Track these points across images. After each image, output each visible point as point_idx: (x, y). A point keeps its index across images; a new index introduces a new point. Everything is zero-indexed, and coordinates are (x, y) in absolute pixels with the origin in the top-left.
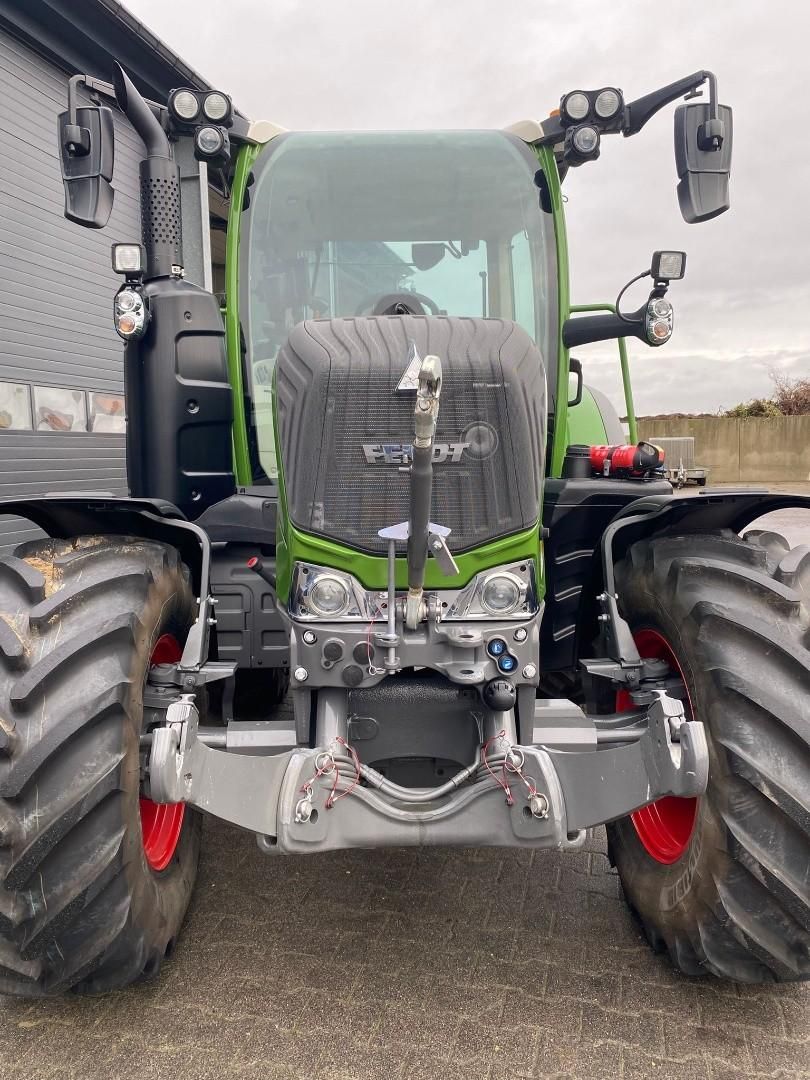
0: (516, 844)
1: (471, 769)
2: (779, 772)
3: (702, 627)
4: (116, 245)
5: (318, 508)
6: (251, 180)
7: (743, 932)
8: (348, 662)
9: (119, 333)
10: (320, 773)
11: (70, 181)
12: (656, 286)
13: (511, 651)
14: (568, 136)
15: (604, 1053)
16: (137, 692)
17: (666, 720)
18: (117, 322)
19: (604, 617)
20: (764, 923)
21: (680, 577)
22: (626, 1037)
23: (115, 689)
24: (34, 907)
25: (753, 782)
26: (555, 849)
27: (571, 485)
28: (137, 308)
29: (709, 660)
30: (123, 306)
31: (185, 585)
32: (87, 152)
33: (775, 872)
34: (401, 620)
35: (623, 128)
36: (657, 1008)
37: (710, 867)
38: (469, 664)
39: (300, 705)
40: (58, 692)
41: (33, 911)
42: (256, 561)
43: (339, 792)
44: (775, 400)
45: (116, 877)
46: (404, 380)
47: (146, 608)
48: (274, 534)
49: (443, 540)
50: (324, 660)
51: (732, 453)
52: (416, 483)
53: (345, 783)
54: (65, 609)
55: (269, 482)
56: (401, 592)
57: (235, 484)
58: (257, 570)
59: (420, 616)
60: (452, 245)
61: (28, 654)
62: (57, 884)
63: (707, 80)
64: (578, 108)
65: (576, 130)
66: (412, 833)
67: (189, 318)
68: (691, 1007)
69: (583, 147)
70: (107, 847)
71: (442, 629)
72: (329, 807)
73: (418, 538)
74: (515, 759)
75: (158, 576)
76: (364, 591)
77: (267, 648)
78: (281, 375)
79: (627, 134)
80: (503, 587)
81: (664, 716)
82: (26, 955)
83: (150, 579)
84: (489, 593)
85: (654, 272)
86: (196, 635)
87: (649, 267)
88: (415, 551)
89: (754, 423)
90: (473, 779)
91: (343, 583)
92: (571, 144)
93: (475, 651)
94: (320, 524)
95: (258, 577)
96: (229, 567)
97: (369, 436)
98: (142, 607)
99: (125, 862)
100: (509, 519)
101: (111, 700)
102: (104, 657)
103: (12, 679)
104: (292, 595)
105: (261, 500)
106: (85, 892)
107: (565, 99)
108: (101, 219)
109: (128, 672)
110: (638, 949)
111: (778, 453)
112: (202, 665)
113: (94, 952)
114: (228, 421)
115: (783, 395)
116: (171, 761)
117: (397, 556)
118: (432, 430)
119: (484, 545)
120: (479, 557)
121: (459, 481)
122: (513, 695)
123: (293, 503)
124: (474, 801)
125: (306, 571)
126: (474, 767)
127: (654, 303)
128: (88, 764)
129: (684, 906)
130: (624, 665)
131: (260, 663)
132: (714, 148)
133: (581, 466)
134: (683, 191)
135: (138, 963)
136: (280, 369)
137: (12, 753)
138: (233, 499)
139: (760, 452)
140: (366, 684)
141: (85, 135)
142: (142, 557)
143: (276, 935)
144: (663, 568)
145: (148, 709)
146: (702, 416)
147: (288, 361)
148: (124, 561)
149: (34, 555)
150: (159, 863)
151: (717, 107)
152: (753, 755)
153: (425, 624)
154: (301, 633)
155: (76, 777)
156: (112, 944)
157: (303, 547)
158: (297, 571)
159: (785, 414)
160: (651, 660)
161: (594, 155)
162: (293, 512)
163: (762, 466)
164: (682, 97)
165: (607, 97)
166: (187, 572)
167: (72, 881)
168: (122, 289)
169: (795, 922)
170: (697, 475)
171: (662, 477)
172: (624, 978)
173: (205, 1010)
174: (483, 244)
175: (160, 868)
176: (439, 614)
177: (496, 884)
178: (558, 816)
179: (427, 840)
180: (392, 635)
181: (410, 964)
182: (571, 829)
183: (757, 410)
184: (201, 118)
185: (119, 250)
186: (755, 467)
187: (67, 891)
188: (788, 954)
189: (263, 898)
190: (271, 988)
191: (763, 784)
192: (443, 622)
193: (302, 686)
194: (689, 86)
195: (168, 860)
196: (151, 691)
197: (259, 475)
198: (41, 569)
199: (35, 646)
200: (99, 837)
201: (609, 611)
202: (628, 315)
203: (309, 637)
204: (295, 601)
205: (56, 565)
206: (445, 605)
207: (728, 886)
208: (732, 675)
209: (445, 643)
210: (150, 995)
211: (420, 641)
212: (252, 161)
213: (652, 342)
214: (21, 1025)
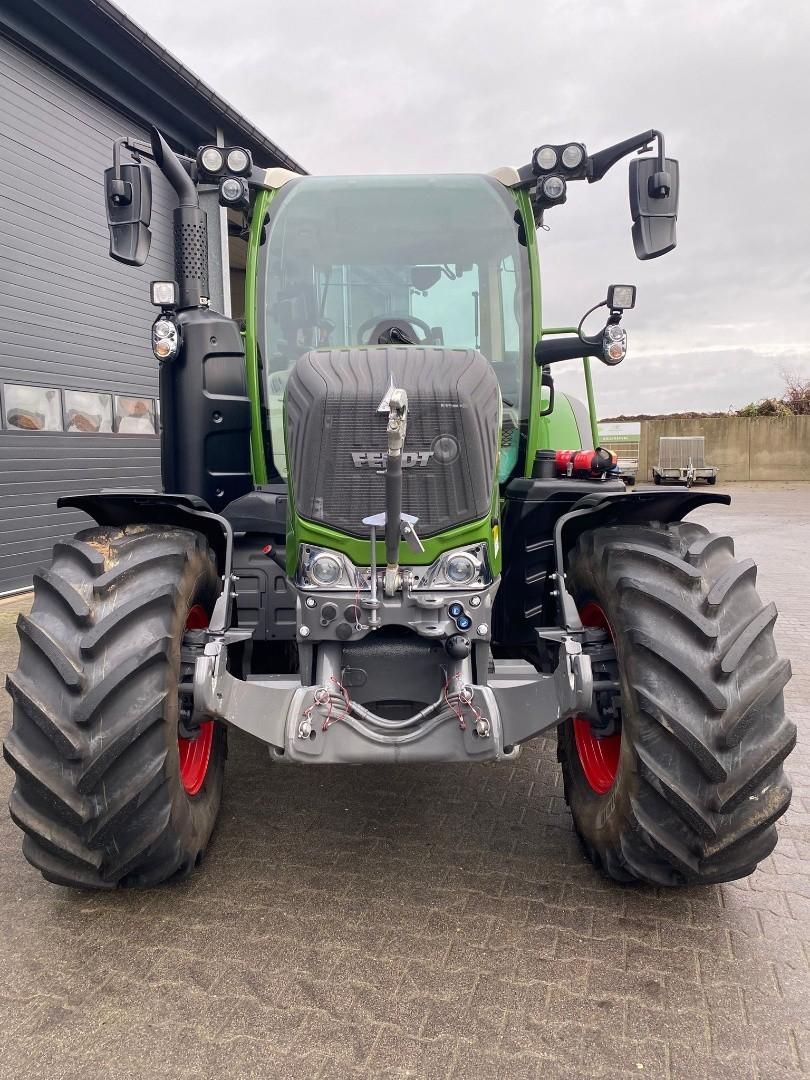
0: (467, 759)
1: (435, 705)
2: (677, 710)
3: (623, 597)
4: (155, 282)
5: (318, 502)
6: (267, 220)
7: (650, 835)
8: (341, 621)
9: (156, 355)
10: (318, 703)
11: (115, 227)
12: (611, 314)
13: (467, 613)
14: (539, 184)
15: (542, 933)
16: (176, 645)
17: (568, 657)
18: (154, 347)
19: (555, 593)
20: (668, 830)
21: (610, 559)
22: (561, 923)
23: (160, 642)
24: (98, 808)
25: (655, 716)
26: (494, 760)
27: (538, 484)
28: (172, 335)
29: (628, 623)
30: (160, 333)
31: (212, 566)
32: (130, 202)
33: (673, 787)
34: (381, 588)
35: (587, 176)
36: (591, 905)
37: (627, 787)
38: (434, 622)
39: (305, 657)
40: (118, 642)
41: (98, 813)
42: (270, 547)
43: (332, 719)
44: (786, 400)
45: (160, 787)
46: (383, 404)
47: (183, 581)
48: (285, 525)
49: (412, 526)
50: (322, 619)
51: (742, 453)
52: (390, 482)
53: (337, 713)
54: (121, 580)
55: (281, 481)
56: (381, 568)
57: (252, 483)
58: (271, 556)
59: (396, 585)
60: (447, 267)
61: (93, 615)
62: (115, 791)
63: (657, 137)
64: (548, 160)
65: (545, 179)
66: (388, 753)
67: (214, 342)
68: (618, 905)
69: (552, 194)
70: (154, 763)
71: (415, 597)
72: (324, 730)
73: (393, 524)
74: (467, 693)
75: (192, 557)
76: (354, 567)
77: (279, 623)
78: (289, 398)
79: (590, 182)
80: (462, 564)
81: (566, 653)
82: (90, 846)
83: (186, 559)
84: (451, 568)
85: (609, 302)
86: (221, 605)
87: (605, 298)
88: (391, 535)
89: (764, 423)
90: (436, 712)
91: (338, 561)
92: (541, 190)
93: (438, 612)
94: (320, 514)
95: (271, 563)
96: (247, 554)
97: (357, 447)
98: (180, 580)
99: (168, 776)
100: (465, 511)
101: (157, 650)
102: (150, 618)
103: (81, 633)
104: (298, 571)
105: (275, 496)
106: (138, 796)
107: (537, 152)
108: (141, 257)
109: (170, 630)
110: (581, 865)
111: (788, 452)
112: (226, 629)
113: (143, 846)
114: (246, 429)
115: (795, 394)
116: (209, 682)
117: (377, 539)
118: (400, 444)
119: (444, 532)
120: (443, 540)
121: (426, 482)
122: (469, 647)
123: (298, 497)
124: (435, 729)
125: (308, 551)
126: (438, 703)
127: (611, 328)
128: (139, 699)
129: (611, 822)
130: (569, 631)
131: (273, 636)
132: (663, 196)
133: (548, 468)
134: (637, 232)
135: (176, 859)
136: (290, 393)
137: (82, 689)
138: (251, 495)
139: (770, 451)
140: (355, 638)
141: (128, 187)
142: (178, 542)
143: (285, 854)
144: (599, 552)
145: (184, 664)
146: (715, 415)
147: (295, 387)
148: (165, 544)
149: (91, 540)
150: (192, 789)
151: (664, 160)
152: (657, 696)
153: (400, 592)
154: (304, 600)
155: (131, 708)
156: (157, 840)
157: (307, 533)
158: (302, 549)
159: (796, 413)
160: (593, 629)
161: (562, 200)
162: (298, 505)
163: (772, 465)
164: (636, 152)
165: (573, 151)
166: (214, 555)
167: (127, 789)
168: (158, 319)
169: (691, 829)
170: (706, 474)
171: (616, 477)
172: (567, 885)
173: (228, 903)
174: (475, 267)
175: (192, 793)
176: (411, 584)
177: (470, 819)
178: (496, 734)
179: (400, 758)
180: (374, 600)
181: (395, 874)
182: (507, 744)
183: (768, 410)
184: (225, 171)
185: (156, 286)
186: (766, 466)
187: (123, 797)
188: (690, 857)
189: (275, 828)
190: (281, 889)
191: (662, 718)
192: (413, 591)
193: (306, 641)
194: (641, 142)
195: (199, 787)
196: (186, 650)
197: (273, 474)
198: (99, 550)
199: (98, 609)
200: (148, 755)
201: (559, 589)
202: (588, 339)
203: (311, 602)
204: (300, 574)
205: (112, 547)
206: (417, 578)
207: (638, 800)
208: (643, 635)
209: (415, 606)
210: (184, 892)
211: (396, 605)
212: (268, 204)
213: (609, 362)
214: (83, 911)
